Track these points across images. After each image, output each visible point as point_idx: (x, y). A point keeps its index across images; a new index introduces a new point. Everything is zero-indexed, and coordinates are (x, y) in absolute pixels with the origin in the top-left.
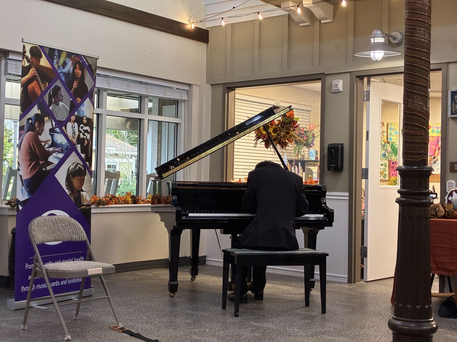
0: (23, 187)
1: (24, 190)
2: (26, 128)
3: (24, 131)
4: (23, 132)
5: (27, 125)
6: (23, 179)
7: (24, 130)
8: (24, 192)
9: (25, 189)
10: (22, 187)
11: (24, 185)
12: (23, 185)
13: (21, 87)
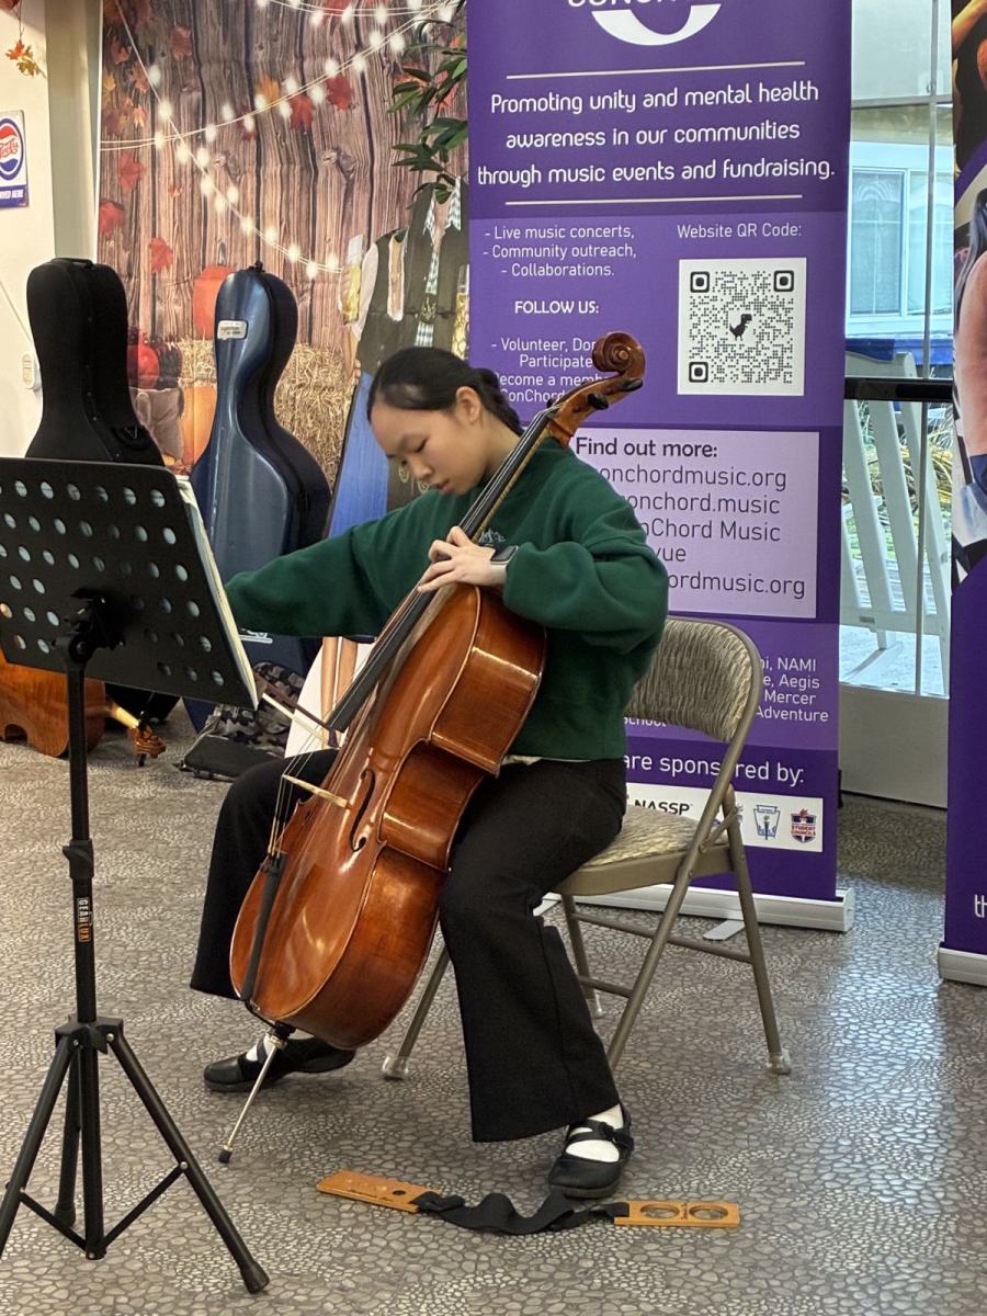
0: (969, 488)
1: (973, 501)
2: (973, 236)
3: (969, 249)
4: (966, 252)
5: (977, 222)
6: (968, 456)
7: (967, 245)
8: (972, 510)
9: (976, 495)
10: (964, 491)
11: (974, 481)
12: (968, 480)
13: (953, 59)
